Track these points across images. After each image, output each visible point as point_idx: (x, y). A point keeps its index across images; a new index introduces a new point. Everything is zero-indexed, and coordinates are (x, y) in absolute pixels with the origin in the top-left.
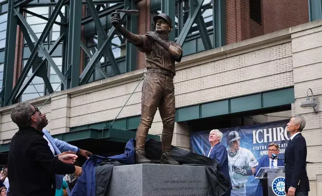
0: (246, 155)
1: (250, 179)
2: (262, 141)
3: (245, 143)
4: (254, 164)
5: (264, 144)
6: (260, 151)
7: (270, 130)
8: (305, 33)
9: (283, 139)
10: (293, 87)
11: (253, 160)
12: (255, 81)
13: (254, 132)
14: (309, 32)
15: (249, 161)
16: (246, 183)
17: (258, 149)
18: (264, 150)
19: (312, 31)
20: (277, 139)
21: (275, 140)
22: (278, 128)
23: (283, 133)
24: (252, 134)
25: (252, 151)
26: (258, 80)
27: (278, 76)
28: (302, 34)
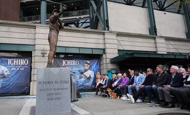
0: (3, 69)
1: (4, 80)
2: (13, 64)
3: (3, 64)
4: (7, 73)
5: (14, 65)
6: (11, 68)
7: (17, 60)
8: (42, 27)
9: (23, 64)
10: (35, 45)
11: (7, 72)
12: (16, 39)
13: (9, 60)
14: (43, 27)
15: (4, 72)
16: (2, 82)
17: (10, 67)
18: (14, 68)
19: (45, 28)
20: (20, 64)
21: (19, 64)
22: (21, 60)
23: (24, 62)
24: (8, 60)
25: (7, 68)
26: (18, 39)
27: (28, 40)
28: (40, 27)
